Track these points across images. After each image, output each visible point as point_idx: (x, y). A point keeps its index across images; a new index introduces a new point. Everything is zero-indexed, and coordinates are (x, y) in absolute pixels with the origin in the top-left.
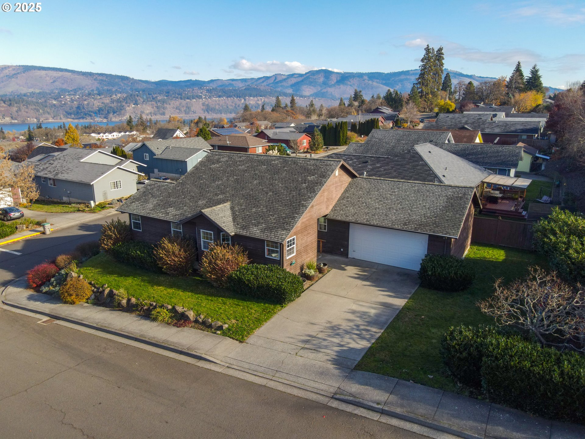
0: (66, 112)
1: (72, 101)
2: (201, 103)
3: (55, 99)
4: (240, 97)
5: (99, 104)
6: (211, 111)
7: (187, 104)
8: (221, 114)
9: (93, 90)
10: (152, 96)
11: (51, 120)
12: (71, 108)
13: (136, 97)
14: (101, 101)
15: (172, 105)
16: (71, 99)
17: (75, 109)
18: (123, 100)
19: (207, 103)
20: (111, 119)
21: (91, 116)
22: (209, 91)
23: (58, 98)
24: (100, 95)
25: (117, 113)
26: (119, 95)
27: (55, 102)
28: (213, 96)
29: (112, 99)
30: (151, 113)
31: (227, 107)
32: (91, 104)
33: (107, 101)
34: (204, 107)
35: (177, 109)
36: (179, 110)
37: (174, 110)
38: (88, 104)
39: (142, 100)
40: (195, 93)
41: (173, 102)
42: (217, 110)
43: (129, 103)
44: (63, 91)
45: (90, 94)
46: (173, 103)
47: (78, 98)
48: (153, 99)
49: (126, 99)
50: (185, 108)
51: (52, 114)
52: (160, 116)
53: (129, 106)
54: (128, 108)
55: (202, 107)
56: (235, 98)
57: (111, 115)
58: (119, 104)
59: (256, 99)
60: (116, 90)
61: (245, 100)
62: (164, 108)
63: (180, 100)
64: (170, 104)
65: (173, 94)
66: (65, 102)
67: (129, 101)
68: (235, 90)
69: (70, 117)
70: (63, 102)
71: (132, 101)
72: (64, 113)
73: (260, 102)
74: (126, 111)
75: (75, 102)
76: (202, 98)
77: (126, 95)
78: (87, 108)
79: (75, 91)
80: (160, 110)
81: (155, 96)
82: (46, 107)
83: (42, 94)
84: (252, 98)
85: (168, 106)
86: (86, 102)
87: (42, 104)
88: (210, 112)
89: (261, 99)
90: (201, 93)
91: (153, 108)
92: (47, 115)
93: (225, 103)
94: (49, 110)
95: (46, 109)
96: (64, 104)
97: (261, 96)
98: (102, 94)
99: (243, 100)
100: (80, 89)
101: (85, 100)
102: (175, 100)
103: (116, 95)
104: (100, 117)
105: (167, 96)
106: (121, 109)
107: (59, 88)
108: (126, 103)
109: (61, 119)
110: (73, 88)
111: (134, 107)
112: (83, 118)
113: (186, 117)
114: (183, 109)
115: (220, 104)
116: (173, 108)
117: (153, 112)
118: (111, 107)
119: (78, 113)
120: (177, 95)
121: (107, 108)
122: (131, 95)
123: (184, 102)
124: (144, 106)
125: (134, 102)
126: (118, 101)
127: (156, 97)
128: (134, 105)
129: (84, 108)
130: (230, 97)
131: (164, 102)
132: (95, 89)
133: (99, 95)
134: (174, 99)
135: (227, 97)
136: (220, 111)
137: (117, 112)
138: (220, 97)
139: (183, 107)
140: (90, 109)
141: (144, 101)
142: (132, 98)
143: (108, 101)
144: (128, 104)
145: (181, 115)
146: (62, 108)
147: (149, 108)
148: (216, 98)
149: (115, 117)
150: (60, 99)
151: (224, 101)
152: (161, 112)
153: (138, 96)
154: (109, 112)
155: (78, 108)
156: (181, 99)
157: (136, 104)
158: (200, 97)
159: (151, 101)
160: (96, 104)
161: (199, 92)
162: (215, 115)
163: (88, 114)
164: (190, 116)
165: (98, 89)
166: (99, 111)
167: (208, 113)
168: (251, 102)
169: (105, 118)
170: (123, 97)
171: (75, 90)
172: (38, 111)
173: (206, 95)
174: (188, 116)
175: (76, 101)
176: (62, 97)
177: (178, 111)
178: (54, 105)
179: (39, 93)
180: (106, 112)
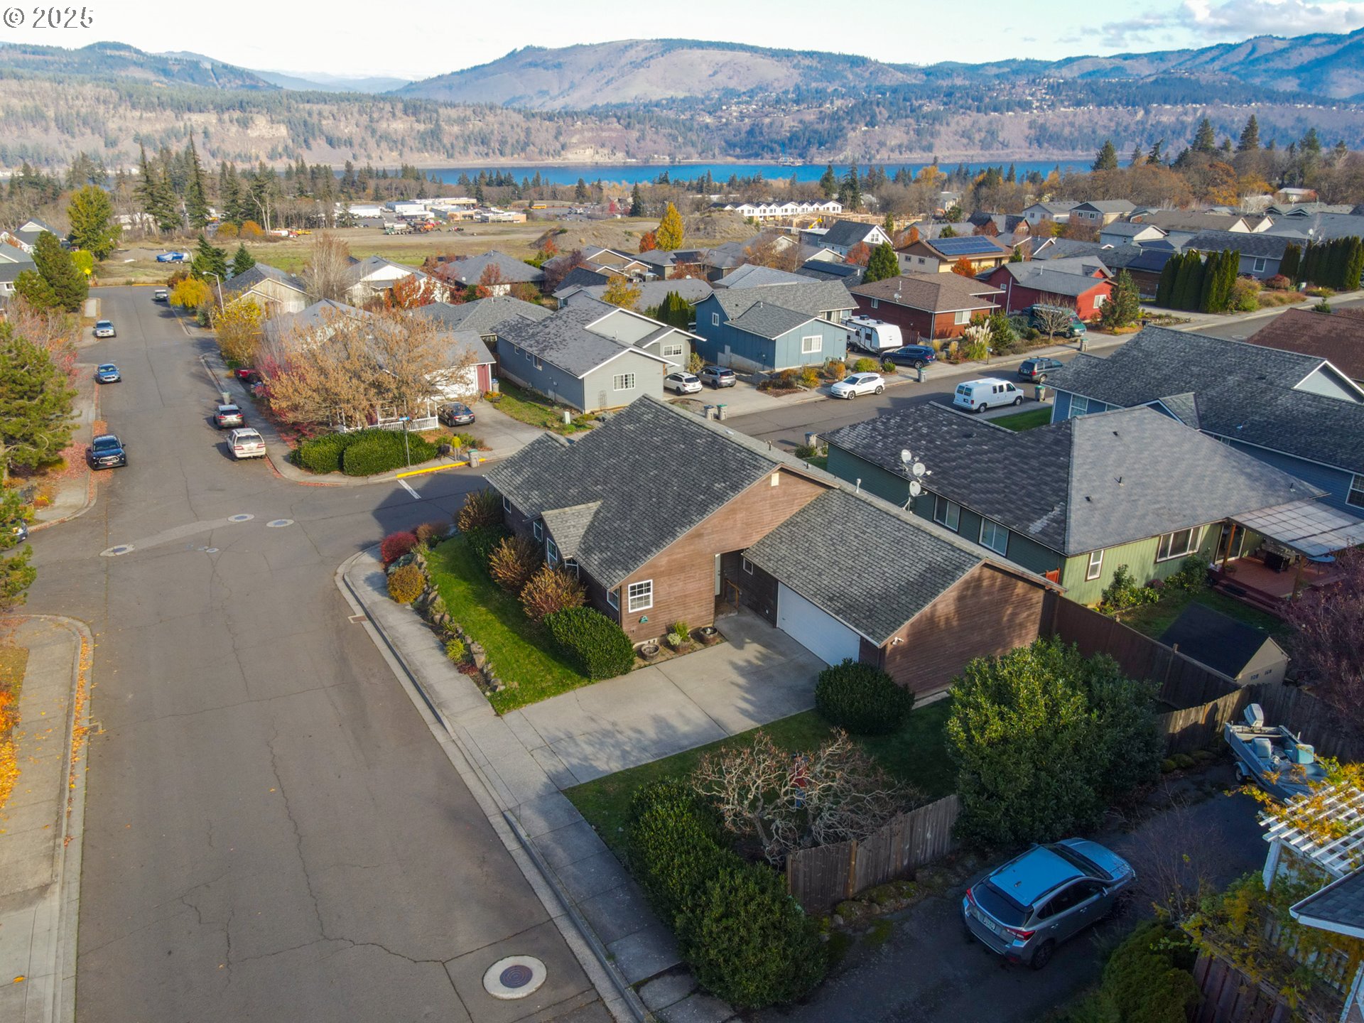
0: (726, 142)
1: (742, 116)
2: (1026, 120)
3: (710, 113)
4: (1133, 106)
5: (792, 124)
6: (1048, 141)
7: (990, 123)
8: (1073, 149)
9: (786, 92)
10: (911, 105)
11: (695, 159)
12: (738, 131)
13: (875, 107)
14: (800, 117)
15: (953, 127)
16: (741, 112)
17: (743, 135)
18: (844, 115)
19: (1040, 121)
20: (812, 159)
21: (772, 150)
22: (1054, 89)
23: (715, 111)
24: (798, 104)
25: (828, 145)
26: (838, 103)
27: (708, 120)
28: (1062, 102)
29: (821, 112)
30: (900, 146)
31: (1094, 132)
32: (778, 124)
33: (810, 116)
34: (1032, 132)
35: (962, 136)
36: (969, 138)
37: (957, 138)
38: (771, 124)
39: (887, 116)
40: (1017, 94)
41: (957, 118)
42: (1066, 140)
43: (857, 123)
44: (729, 94)
45: (778, 101)
46: (958, 123)
47: (755, 111)
48: (912, 111)
49: (853, 111)
50: (983, 134)
51: (699, 146)
52: (922, 152)
53: (854, 129)
54: (851, 134)
55: (1027, 131)
56: (1120, 108)
57: (813, 150)
58: (835, 125)
59: (1179, 108)
60: (836, 90)
61: (1147, 112)
62: (932, 135)
63: (975, 114)
64: (948, 124)
65: (961, 98)
66: (727, 119)
67: (857, 117)
68: (1123, 86)
69: (731, 152)
70: (724, 120)
71: (864, 116)
72: (723, 144)
73: (1189, 119)
74: (846, 140)
75: (747, 120)
76: (1031, 108)
77: (853, 101)
78: (769, 134)
79: (751, 93)
80: (923, 138)
81: (916, 104)
82: (691, 130)
83: (688, 103)
84: (1168, 107)
85: (943, 129)
86: (767, 120)
87: (684, 125)
88: (1046, 145)
89: (1195, 110)
90: (1032, 95)
91: (907, 133)
92: (690, 149)
93: (1091, 121)
94: (694, 138)
95: (689, 134)
96: (726, 124)
97: (1195, 102)
98: (803, 101)
99: (1141, 113)
100: (761, 89)
101: (767, 116)
102: (964, 113)
103: (832, 103)
104: (790, 154)
105: (945, 104)
106: (836, 137)
107: (721, 87)
108: (851, 122)
109: (714, 156)
110: (750, 87)
111: (865, 132)
112: (757, 155)
113: (983, 156)
114: (977, 137)
115: (1077, 124)
116: (956, 133)
117: (906, 142)
118: (816, 132)
119: (748, 143)
120: (970, 101)
121: (807, 134)
122: (865, 102)
123: (983, 119)
124: (889, 128)
125: (868, 119)
126: (834, 117)
127: (921, 106)
128: (866, 125)
129: (761, 133)
130: (1106, 105)
131: (935, 118)
132: (791, 89)
133: (797, 102)
134: (962, 111)
135: (1099, 105)
136: (1071, 141)
137: (827, 142)
138: (1078, 103)
139: (980, 130)
140: (774, 136)
141: (890, 117)
142: (864, 111)
143: (812, 117)
144: (854, 125)
145: (971, 152)
146: (719, 133)
147: (898, 134)
148: (1068, 107)
149: (822, 154)
150: (719, 113)
151: (1087, 116)
152: (924, 143)
153: (878, 105)
154: (809, 142)
155: (751, 132)
156: (979, 110)
157: (871, 124)
158: (1026, 106)
159: (907, 117)
160: (788, 123)
161: (1027, 92)
162: (1055, 152)
163: (767, 148)
164: (991, 155)
165: (797, 88)
166: (790, 139)
167: (1040, 146)
168: (1164, 119)
169: (801, 156)
170: (847, 107)
171: (752, 91)
172: (675, 139)
173: (1044, 99)
174: (986, 153)
175: (749, 116)
176: (724, 107)
177: (965, 141)
178: (707, 126)
179: (683, 100)
180: (805, 143)
